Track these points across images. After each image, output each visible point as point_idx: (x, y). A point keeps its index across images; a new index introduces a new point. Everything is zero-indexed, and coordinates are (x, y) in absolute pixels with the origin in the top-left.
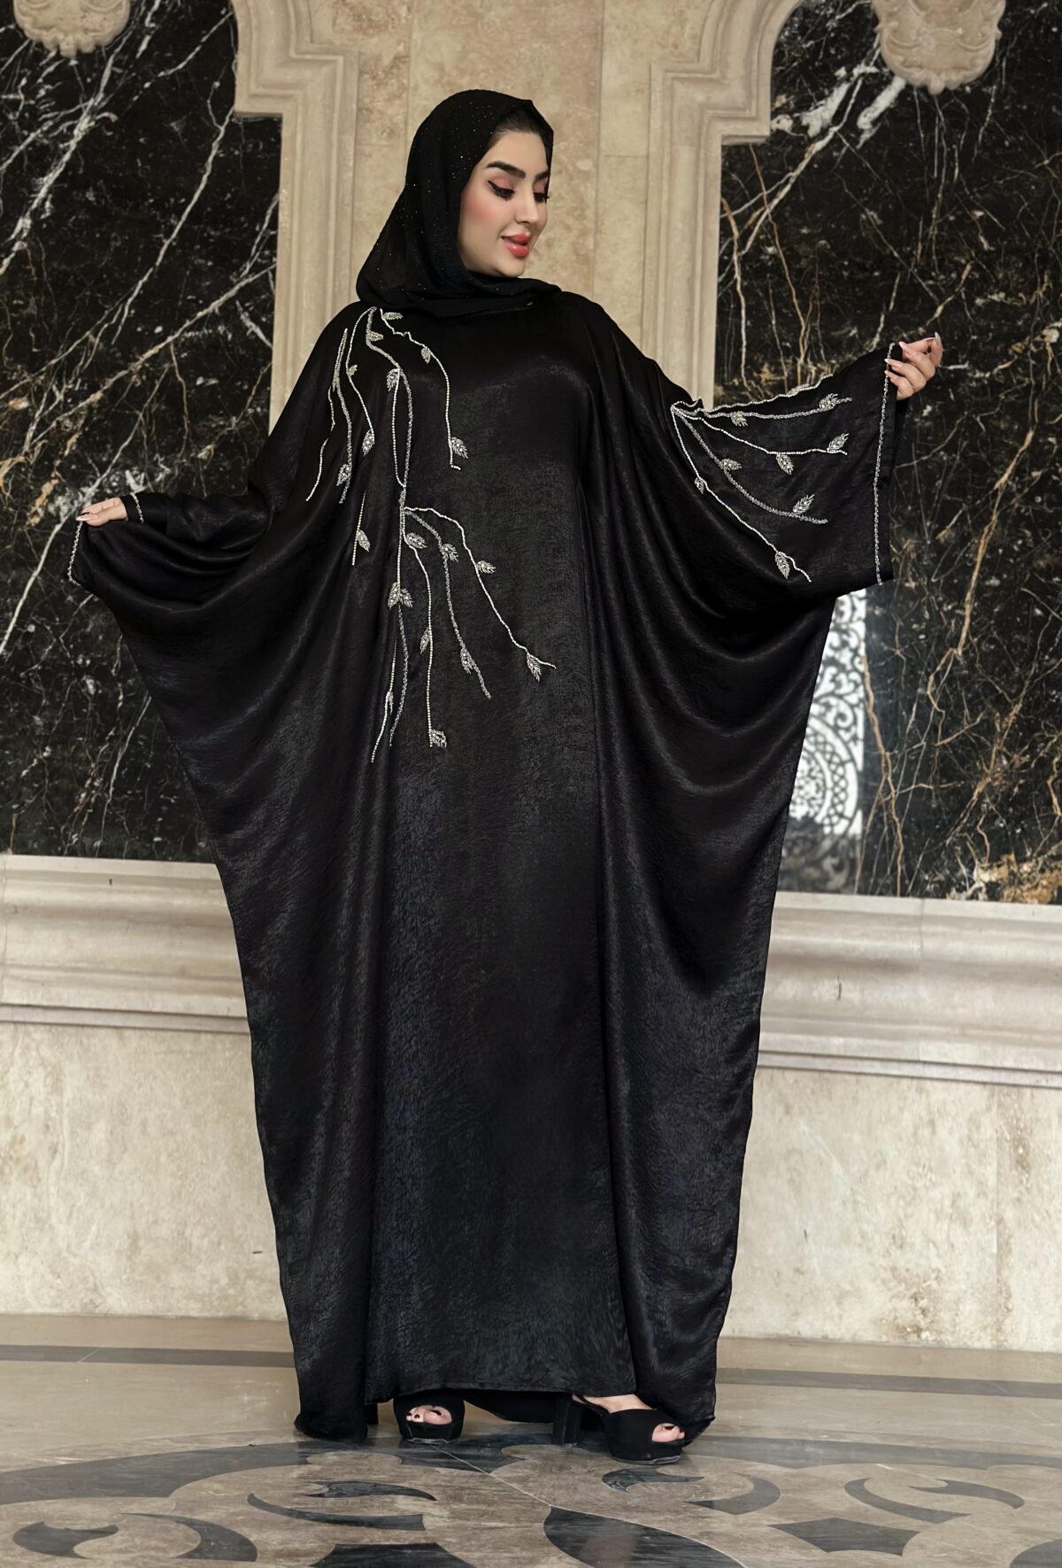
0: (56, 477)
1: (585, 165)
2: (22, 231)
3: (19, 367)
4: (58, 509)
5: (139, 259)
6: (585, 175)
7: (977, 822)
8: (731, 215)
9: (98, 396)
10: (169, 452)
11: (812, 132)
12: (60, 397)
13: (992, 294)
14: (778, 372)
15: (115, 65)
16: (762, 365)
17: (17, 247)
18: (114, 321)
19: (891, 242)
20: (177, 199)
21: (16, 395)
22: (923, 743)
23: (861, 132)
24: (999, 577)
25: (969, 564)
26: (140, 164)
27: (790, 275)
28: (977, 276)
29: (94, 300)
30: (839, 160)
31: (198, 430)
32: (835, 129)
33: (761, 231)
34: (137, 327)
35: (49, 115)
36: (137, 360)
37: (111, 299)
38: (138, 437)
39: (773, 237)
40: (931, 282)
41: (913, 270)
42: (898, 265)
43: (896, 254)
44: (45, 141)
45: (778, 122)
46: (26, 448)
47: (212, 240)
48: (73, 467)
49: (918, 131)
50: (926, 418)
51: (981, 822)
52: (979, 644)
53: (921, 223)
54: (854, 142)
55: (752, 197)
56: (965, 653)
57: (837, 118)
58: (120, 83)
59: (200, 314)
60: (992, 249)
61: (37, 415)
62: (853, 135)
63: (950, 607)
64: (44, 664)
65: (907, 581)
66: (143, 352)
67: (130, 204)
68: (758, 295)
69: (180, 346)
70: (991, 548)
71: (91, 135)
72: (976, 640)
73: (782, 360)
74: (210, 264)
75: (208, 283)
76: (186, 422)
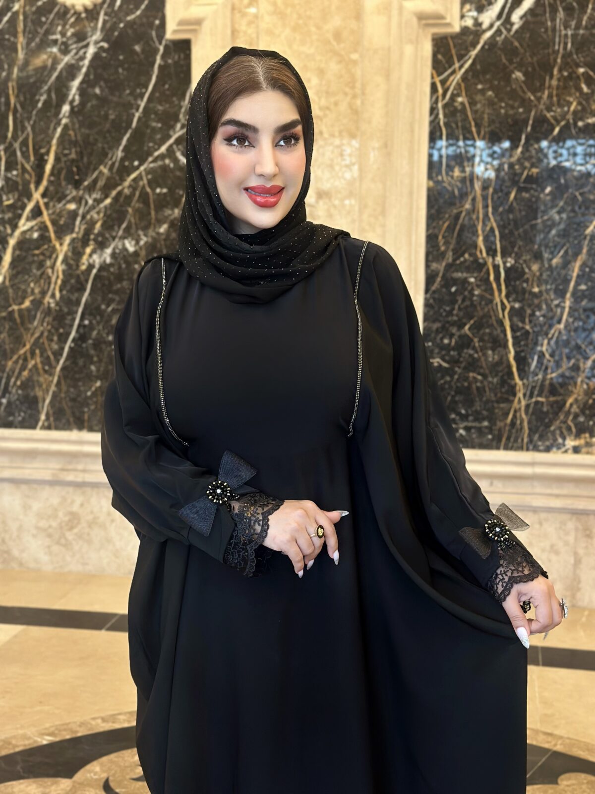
0: (92, 245)
1: (355, 56)
2: (65, 113)
3: (70, 187)
4: (94, 261)
5: (124, 125)
6: (355, 62)
7: (568, 418)
8: (437, 80)
9: (108, 201)
10: (145, 229)
11: (485, 26)
12: (90, 202)
13: (588, 118)
14: (463, 171)
15: (106, 14)
16: (454, 167)
17: (64, 121)
18: (114, 159)
19: (529, 90)
20: (141, 89)
21: (69, 202)
22: (540, 376)
23: (512, 24)
24: (586, 284)
25: (569, 277)
26: (120, 70)
27: (472, 114)
28: (579, 108)
29: (103, 148)
30: (500, 43)
31: (160, 217)
32: (498, 24)
33: (455, 89)
34: (125, 161)
35: (74, 46)
36: (125, 180)
37: (111, 148)
38: (130, 222)
39: (461, 91)
40: (552, 114)
41: (542, 107)
42: (533, 104)
43: (532, 98)
44: (73, 62)
45: (465, 21)
46: (77, 229)
47: (160, 112)
48: (100, 239)
49: (546, 20)
50: (548, 195)
51: (571, 417)
52: (573, 322)
53: (547, 78)
54: (509, 30)
55: (450, 67)
56: (566, 327)
57: (499, 17)
58: (108, 25)
59: (156, 154)
60: (589, 91)
61: (81, 212)
62: (508, 26)
63: (556, 302)
64: (94, 340)
65: (533, 287)
66: (129, 175)
67: (117, 94)
68: (451, 127)
69: (148, 172)
70: (582, 268)
71: (96, 56)
72: (571, 320)
73: (466, 164)
74: (159, 125)
75: (158, 136)
76: (153, 213)
